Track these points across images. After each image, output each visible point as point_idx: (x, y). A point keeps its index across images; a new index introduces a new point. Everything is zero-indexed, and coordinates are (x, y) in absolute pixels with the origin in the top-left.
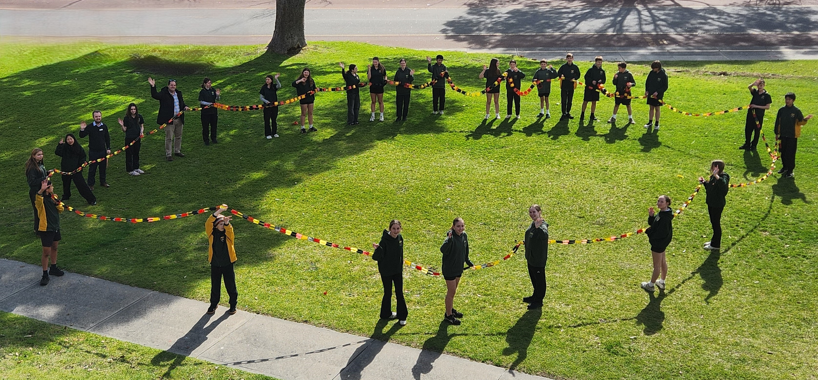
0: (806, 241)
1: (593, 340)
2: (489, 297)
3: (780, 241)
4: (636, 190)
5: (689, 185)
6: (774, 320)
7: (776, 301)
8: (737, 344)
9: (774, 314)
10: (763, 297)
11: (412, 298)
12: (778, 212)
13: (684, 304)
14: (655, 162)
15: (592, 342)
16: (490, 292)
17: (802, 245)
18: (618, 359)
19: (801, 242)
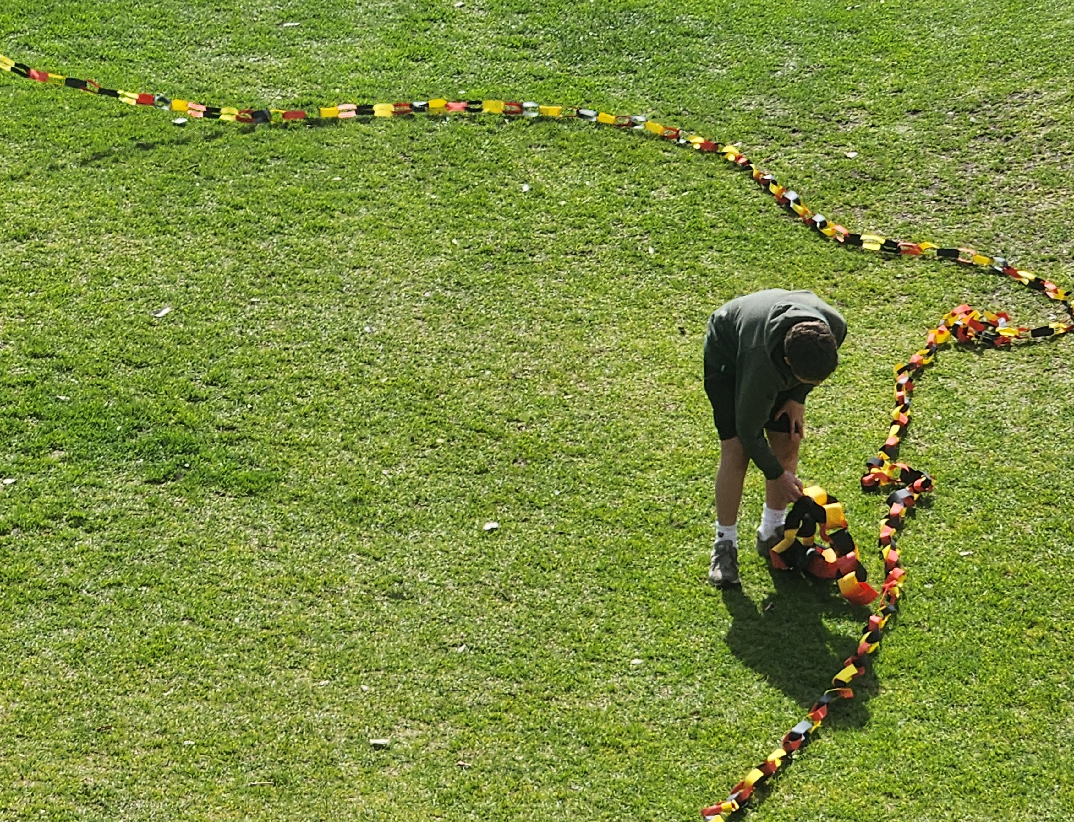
0: (83, 452)
17: (67, 471)
19: (63, 460)
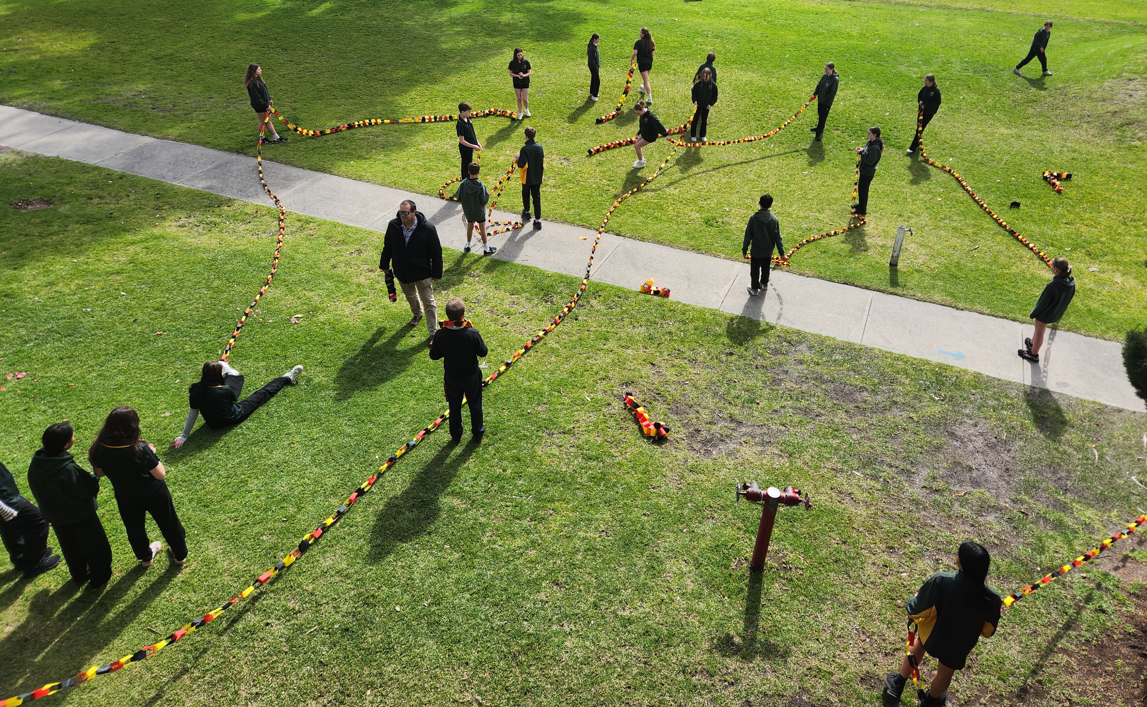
1: (695, 215)
2: (612, 182)
3: (847, 138)
4: (737, 95)
5: (781, 92)
6: (836, 200)
7: (840, 185)
8: (806, 217)
9: (837, 195)
10: (830, 182)
11: (549, 183)
12: (849, 114)
13: (768, 187)
14: (754, 72)
15: (693, 217)
16: (613, 178)
18: (713, 230)
